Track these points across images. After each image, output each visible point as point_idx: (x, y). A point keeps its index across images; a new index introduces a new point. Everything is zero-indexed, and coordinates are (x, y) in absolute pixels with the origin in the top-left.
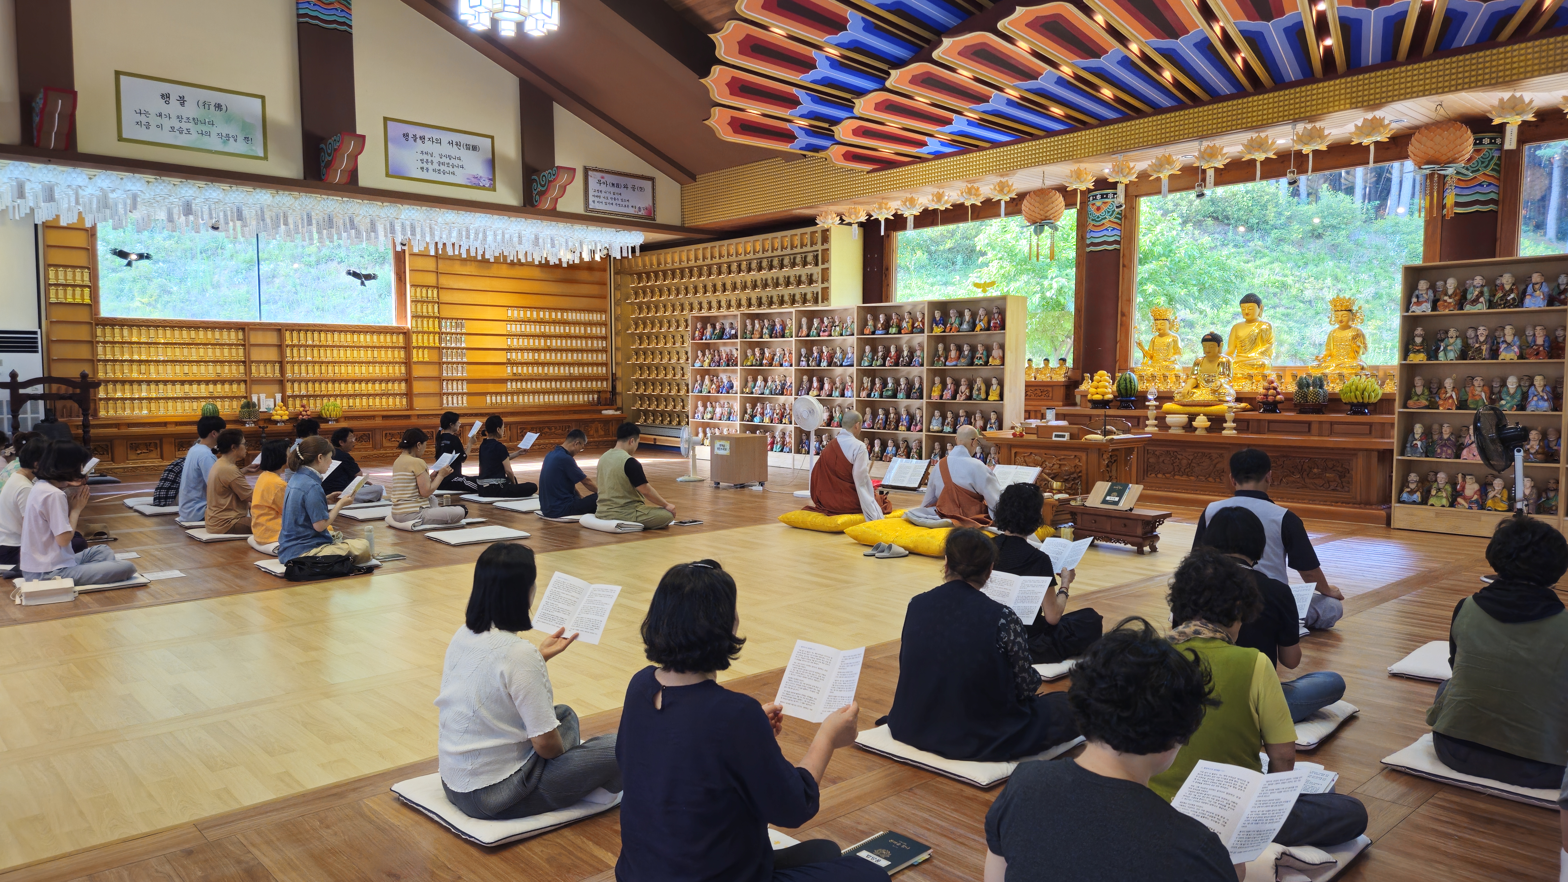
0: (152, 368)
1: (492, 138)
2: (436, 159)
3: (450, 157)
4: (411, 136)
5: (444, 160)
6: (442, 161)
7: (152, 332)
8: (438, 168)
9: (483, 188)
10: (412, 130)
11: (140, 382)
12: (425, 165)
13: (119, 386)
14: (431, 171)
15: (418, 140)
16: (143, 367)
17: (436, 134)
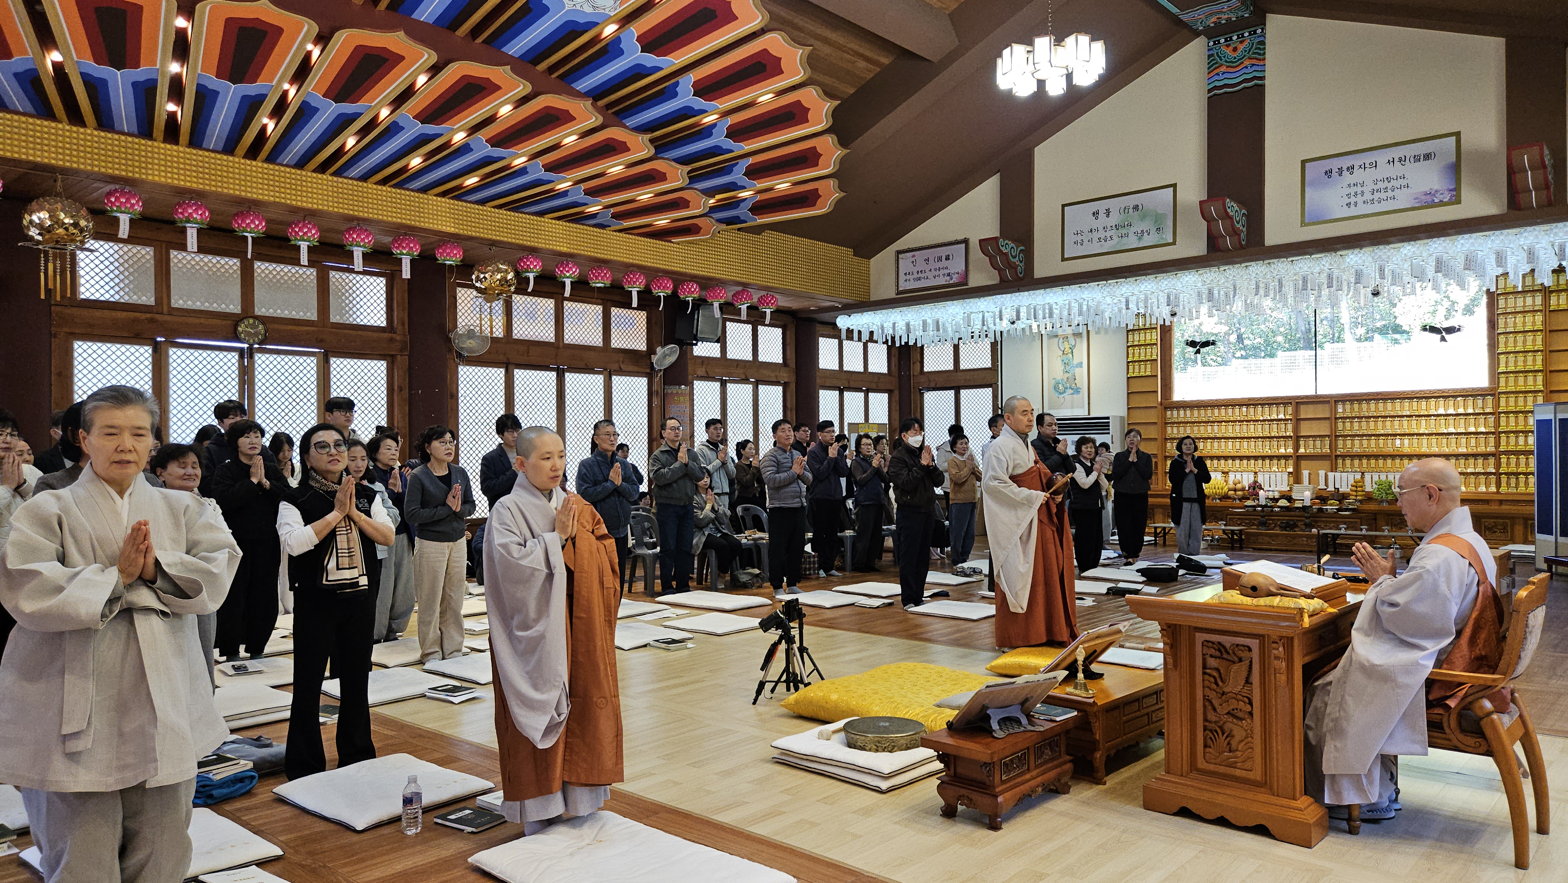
1: (1458, 134)
2: (1367, 189)
3: (1389, 180)
4: (1335, 170)
5: (1381, 185)
6: (1376, 188)
8: (1371, 197)
9: (1442, 204)
10: (1335, 164)
12: (1353, 200)
14: (1360, 203)
15: (1345, 173)
17: (1368, 158)
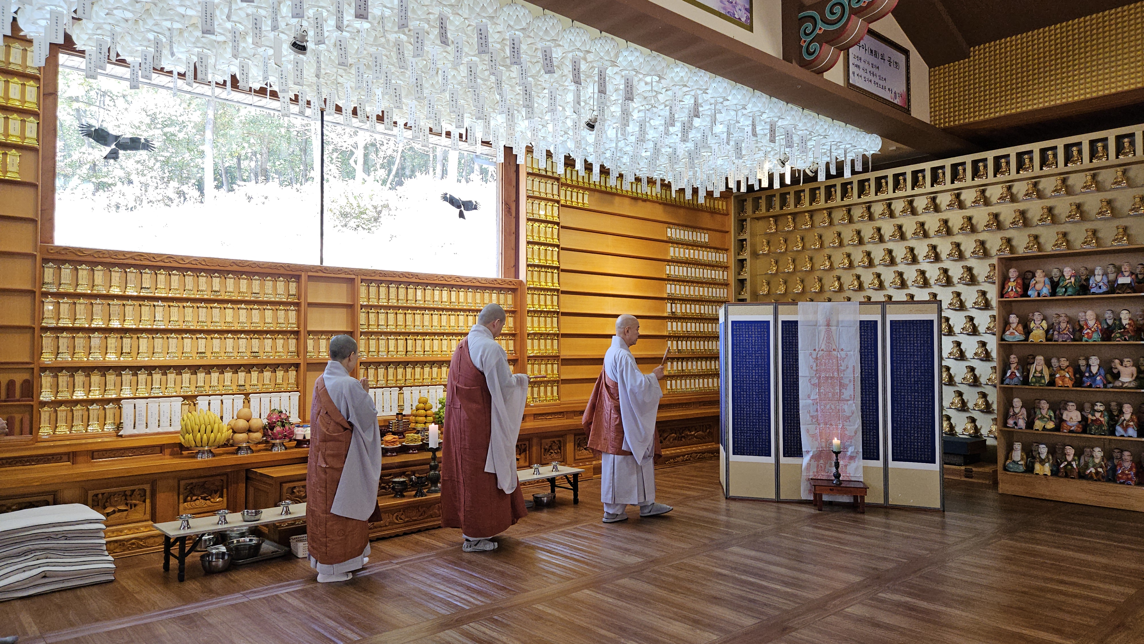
0: (144, 343)
7: (147, 278)
11: (119, 369)
13: (80, 378)
16: (127, 341)
